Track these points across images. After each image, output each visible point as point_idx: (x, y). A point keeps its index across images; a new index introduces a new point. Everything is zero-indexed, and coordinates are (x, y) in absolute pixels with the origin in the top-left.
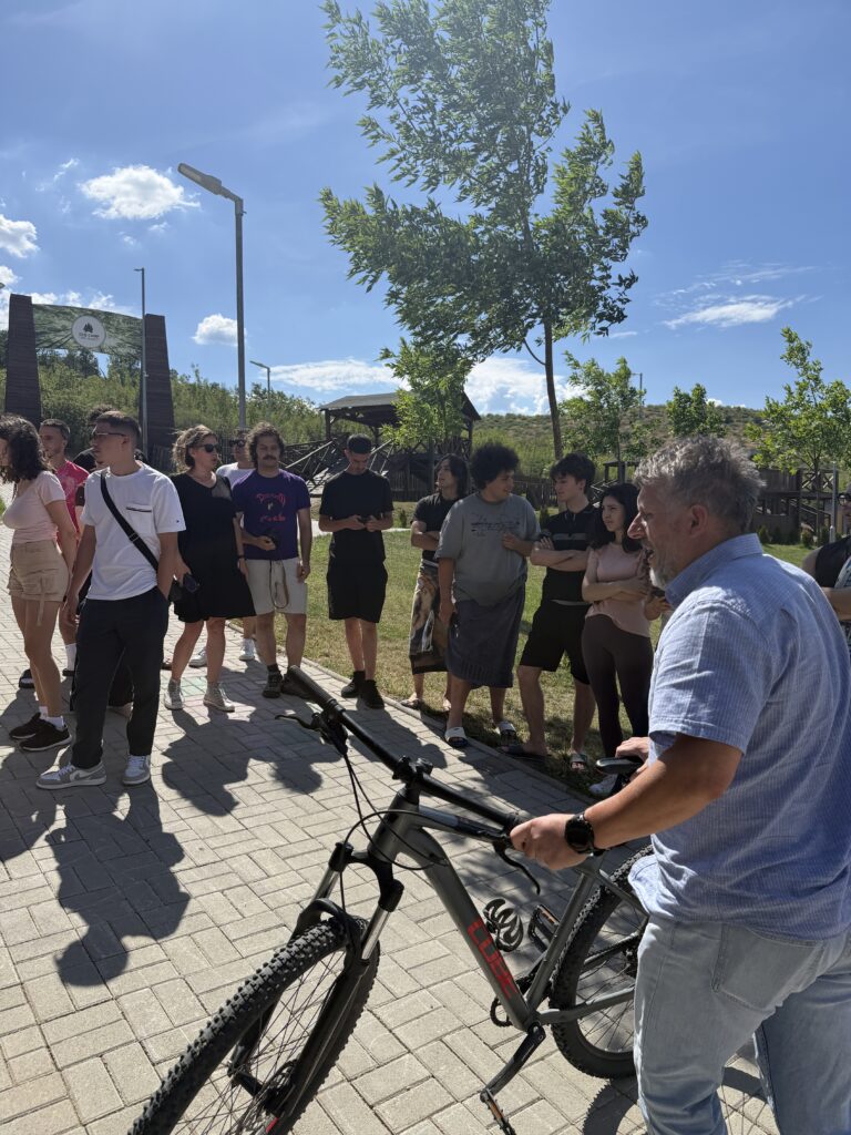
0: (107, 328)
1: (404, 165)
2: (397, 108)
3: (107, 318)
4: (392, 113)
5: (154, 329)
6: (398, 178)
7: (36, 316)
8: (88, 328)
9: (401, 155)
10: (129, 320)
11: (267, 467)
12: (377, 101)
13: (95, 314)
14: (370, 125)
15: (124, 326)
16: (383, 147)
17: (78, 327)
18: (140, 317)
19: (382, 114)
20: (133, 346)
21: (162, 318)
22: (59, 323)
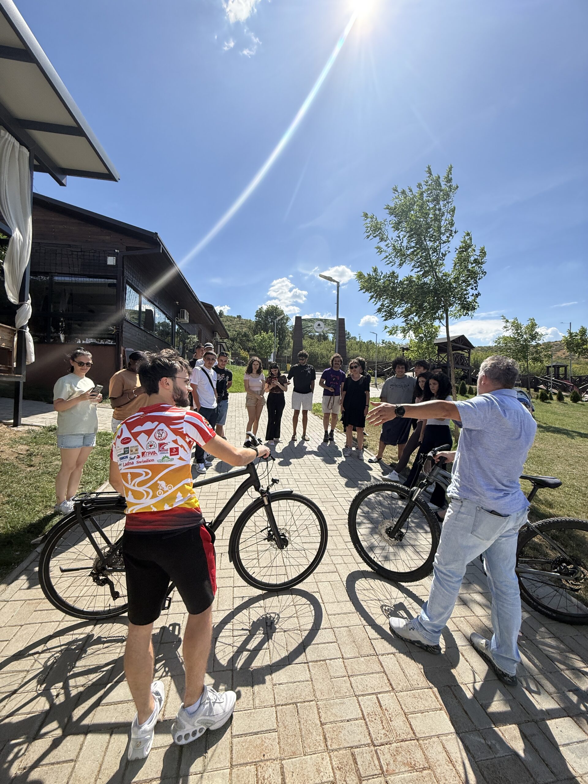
0: (325, 324)
1: (390, 260)
2: (388, 241)
3: (325, 321)
4: (386, 243)
5: (341, 322)
6: (388, 264)
7: (303, 323)
8: (319, 325)
9: (390, 257)
10: (332, 321)
11: (336, 367)
12: (382, 239)
13: (321, 320)
14: (378, 248)
15: (331, 323)
16: (384, 255)
17: (316, 325)
18: (336, 319)
19: (383, 245)
20: (334, 330)
21: (344, 319)
22: (310, 324)
